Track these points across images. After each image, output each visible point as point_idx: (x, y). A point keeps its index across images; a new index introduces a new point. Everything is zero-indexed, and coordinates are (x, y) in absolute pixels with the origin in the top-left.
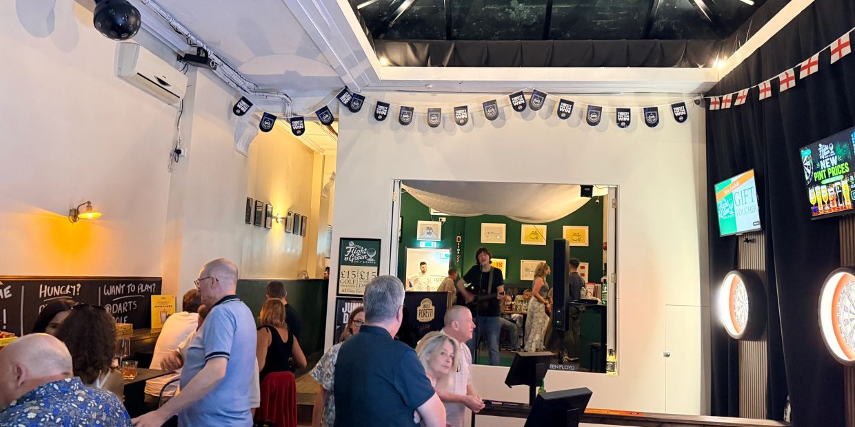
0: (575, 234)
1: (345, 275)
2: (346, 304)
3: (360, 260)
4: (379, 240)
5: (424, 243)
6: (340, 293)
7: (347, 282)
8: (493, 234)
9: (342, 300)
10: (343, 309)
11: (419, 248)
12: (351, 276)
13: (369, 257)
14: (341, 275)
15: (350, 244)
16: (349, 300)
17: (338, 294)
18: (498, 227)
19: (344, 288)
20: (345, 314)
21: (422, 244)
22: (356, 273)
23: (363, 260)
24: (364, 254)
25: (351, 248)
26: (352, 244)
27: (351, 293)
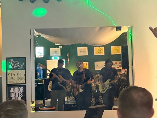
0: (116, 50)
1: (10, 75)
2: (11, 88)
3: (16, 68)
4: (25, 58)
5: (53, 57)
6: (8, 83)
7: (11, 78)
8: (82, 52)
9: (9, 87)
10: (10, 90)
11: (52, 59)
12: (13, 75)
13: (20, 66)
14: (8, 75)
15: (11, 61)
16: (13, 86)
17: (7, 84)
18: (84, 49)
19: (10, 81)
20: (11, 93)
21: (53, 58)
22: (15, 74)
23: (18, 67)
24: (18, 65)
25: (12, 62)
26: (12, 60)
27: (13, 83)
